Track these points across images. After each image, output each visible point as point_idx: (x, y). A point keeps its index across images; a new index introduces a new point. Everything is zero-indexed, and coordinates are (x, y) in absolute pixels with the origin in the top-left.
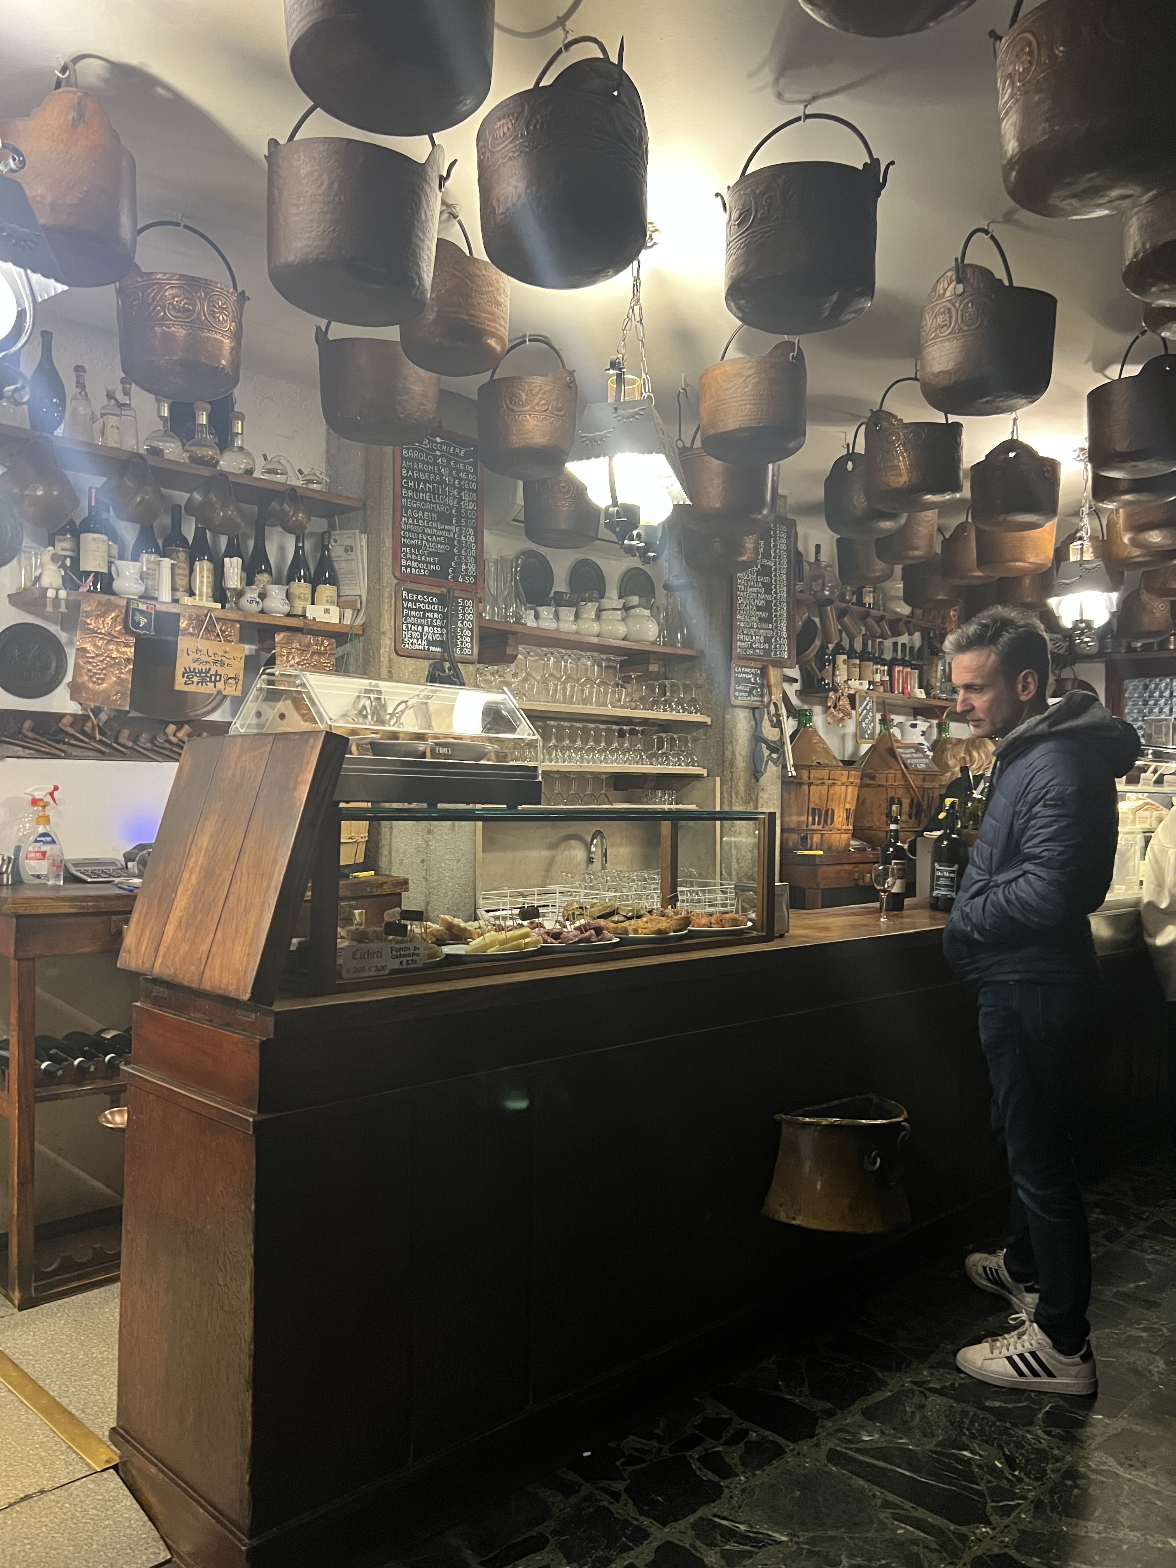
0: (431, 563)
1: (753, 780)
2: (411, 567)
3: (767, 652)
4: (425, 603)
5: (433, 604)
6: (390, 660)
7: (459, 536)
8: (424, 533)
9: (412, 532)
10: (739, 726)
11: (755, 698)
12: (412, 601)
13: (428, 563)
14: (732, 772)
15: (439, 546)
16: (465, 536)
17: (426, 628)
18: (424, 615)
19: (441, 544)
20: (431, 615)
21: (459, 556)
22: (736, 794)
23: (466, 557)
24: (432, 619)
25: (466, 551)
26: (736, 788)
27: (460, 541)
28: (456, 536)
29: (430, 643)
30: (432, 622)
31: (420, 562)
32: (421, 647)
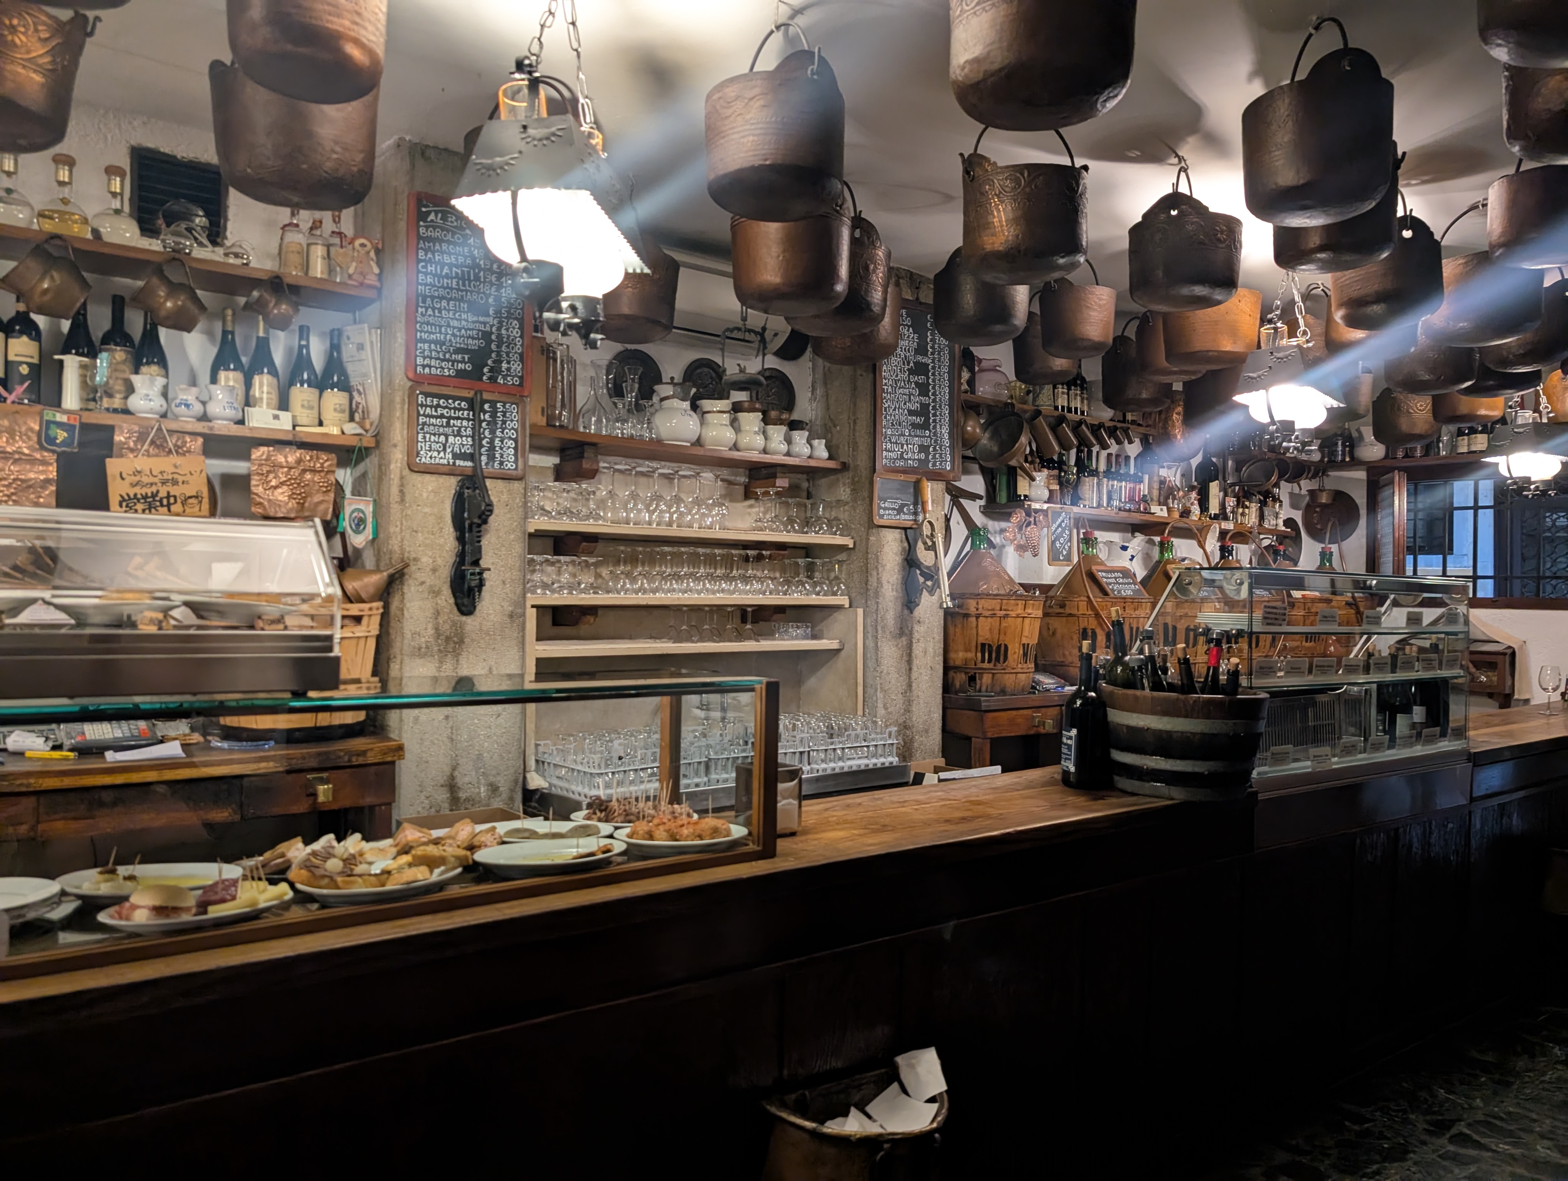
0: (458, 362)
1: (906, 612)
2: (430, 367)
3: (924, 462)
4: (450, 409)
5: (460, 409)
6: (402, 478)
7: (499, 329)
8: (449, 326)
9: (432, 325)
10: (887, 549)
11: (907, 517)
12: (431, 407)
13: (453, 362)
14: (877, 603)
15: (470, 341)
16: (507, 330)
17: (451, 439)
18: (448, 423)
19: (473, 338)
20: (458, 423)
21: (499, 354)
22: (883, 628)
23: (508, 354)
24: (460, 428)
25: (508, 347)
26: (882, 620)
27: (499, 336)
28: (494, 329)
29: (455, 456)
30: (459, 431)
31: (443, 360)
32: (445, 462)
